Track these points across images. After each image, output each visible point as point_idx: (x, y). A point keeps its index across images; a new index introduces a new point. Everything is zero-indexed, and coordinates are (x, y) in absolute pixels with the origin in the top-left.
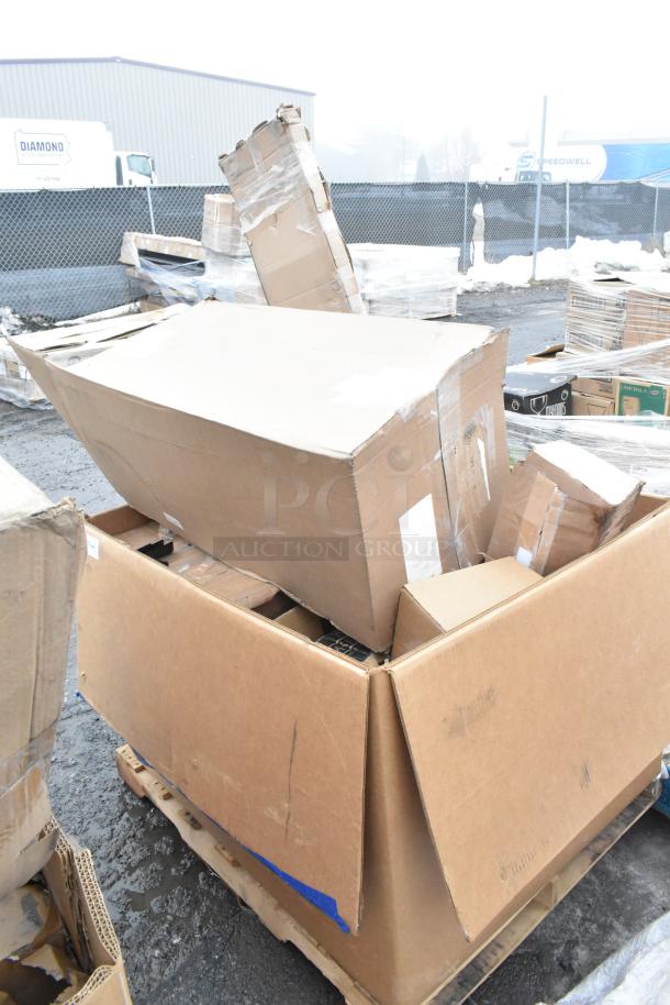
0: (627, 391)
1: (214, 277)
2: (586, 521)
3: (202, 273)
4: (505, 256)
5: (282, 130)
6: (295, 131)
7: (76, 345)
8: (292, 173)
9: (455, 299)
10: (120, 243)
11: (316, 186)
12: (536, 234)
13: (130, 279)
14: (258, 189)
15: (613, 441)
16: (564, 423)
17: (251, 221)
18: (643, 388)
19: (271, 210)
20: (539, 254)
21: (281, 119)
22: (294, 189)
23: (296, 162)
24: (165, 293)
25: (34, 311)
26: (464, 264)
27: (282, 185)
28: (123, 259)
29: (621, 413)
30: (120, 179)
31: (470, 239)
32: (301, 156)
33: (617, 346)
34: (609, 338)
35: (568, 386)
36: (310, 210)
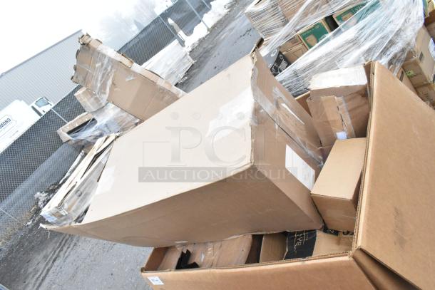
0: (305, 35)
1: (102, 120)
2: (359, 100)
3: (96, 122)
4: (193, 29)
5: (87, 48)
6: (93, 44)
7: (74, 187)
8: (106, 61)
9: (189, 57)
10: (58, 137)
11: (119, 58)
12: (197, 13)
13: (73, 146)
14: (97, 79)
15: (320, 58)
16: (294, 68)
17: (105, 93)
18: (310, 29)
19: (110, 82)
20: (203, 19)
21: (84, 44)
22: (112, 67)
23: (104, 56)
24: (89, 140)
25: (49, 185)
26: (182, 43)
27: (106, 69)
28: (64, 140)
29: (310, 47)
30: (39, 114)
31: (176, 33)
32: (104, 52)
33: (285, 22)
34: (279, 22)
35: (280, 53)
36: (126, 69)
